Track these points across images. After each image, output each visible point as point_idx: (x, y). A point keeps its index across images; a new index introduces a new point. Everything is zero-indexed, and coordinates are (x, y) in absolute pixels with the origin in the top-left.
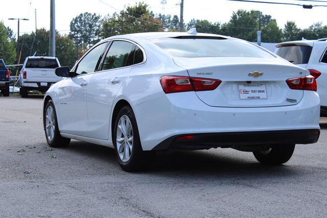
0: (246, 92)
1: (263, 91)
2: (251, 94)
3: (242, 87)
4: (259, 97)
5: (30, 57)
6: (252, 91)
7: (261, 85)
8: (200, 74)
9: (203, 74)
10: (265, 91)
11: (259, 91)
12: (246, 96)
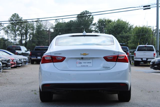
0: (80, 63)
1: (90, 63)
2: (83, 64)
3: (78, 61)
4: (87, 66)
5: (140, 46)
6: (84, 63)
7: (89, 59)
8: (56, 54)
9: (57, 54)
10: (92, 63)
11: (88, 63)
12: (80, 65)
